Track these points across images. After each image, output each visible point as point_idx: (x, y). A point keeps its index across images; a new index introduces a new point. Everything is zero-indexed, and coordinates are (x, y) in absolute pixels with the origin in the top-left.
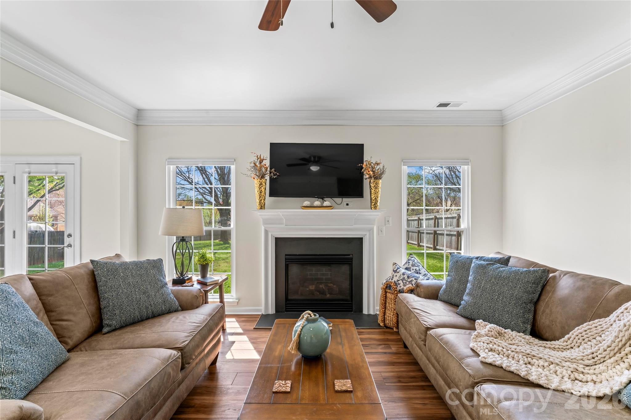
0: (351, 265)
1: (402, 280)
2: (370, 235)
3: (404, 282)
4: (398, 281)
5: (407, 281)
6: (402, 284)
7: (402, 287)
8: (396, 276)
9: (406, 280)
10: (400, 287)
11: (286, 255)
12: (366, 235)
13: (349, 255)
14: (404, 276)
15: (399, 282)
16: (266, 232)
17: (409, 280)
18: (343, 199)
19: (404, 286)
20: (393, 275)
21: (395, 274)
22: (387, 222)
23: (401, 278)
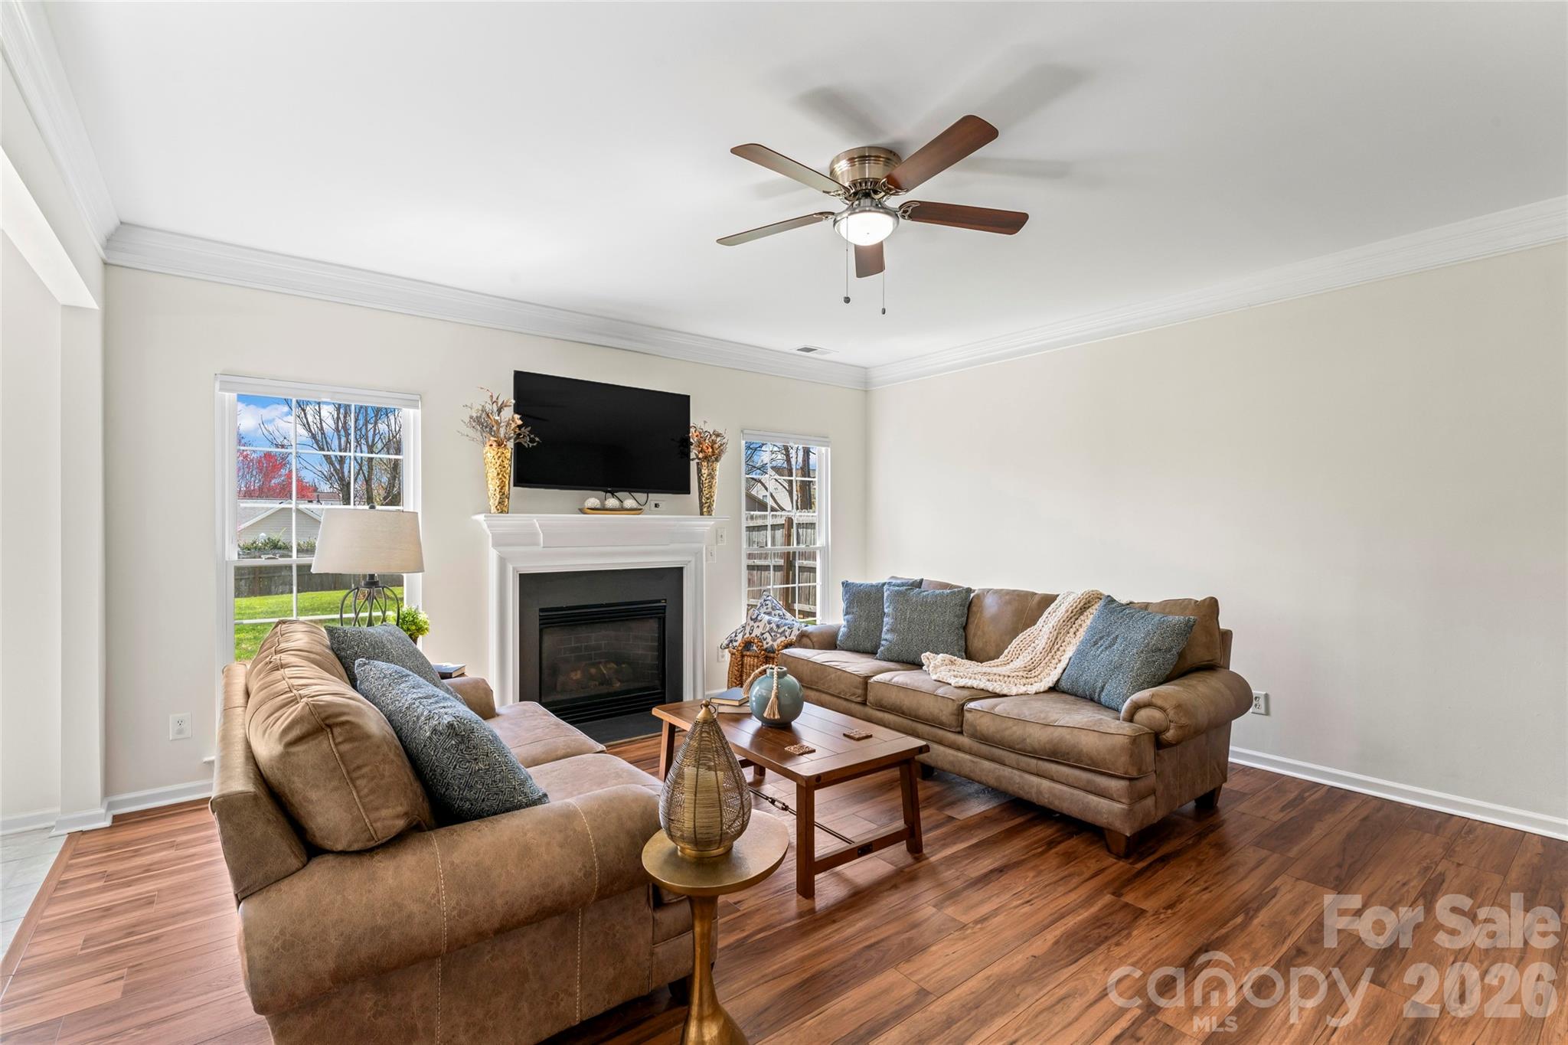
0: (662, 621)
1: (768, 632)
2: (696, 561)
3: (773, 634)
4: (763, 634)
5: (777, 632)
6: (769, 639)
7: (771, 643)
8: (758, 627)
9: (775, 632)
10: (767, 643)
11: (541, 610)
12: (690, 562)
13: (659, 601)
14: (771, 626)
15: (765, 636)
16: (502, 563)
17: (780, 631)
18: (650, 495)
19: (774, 640)
20: (753, 626)
21: (756, 625)
22: (720, 539)
23: (767, 629)
